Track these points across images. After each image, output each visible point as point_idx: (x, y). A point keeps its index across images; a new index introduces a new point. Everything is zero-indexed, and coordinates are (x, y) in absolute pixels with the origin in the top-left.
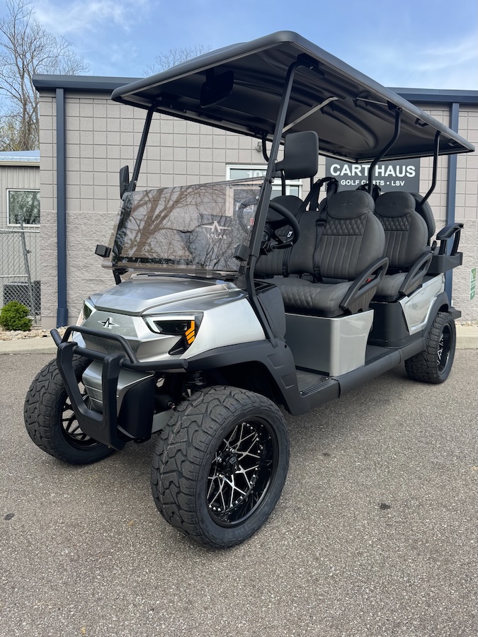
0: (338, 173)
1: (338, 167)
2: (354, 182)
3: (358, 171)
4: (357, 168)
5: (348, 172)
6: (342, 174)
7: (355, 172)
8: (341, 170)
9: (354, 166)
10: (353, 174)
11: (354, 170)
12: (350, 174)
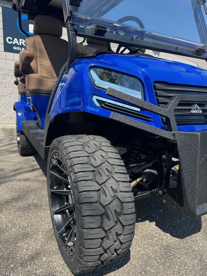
0: (11, 42)
1: (11, 39)
2: (21, 49)
3: (23, 43)
4: (22, 41)
5: (17, 42)
6: (14, 43)
7: (22, 43)
8: (13, 41)
9: (20, 40)
10: (21, 44)
11: (21, 42)
12: (18, 44)
